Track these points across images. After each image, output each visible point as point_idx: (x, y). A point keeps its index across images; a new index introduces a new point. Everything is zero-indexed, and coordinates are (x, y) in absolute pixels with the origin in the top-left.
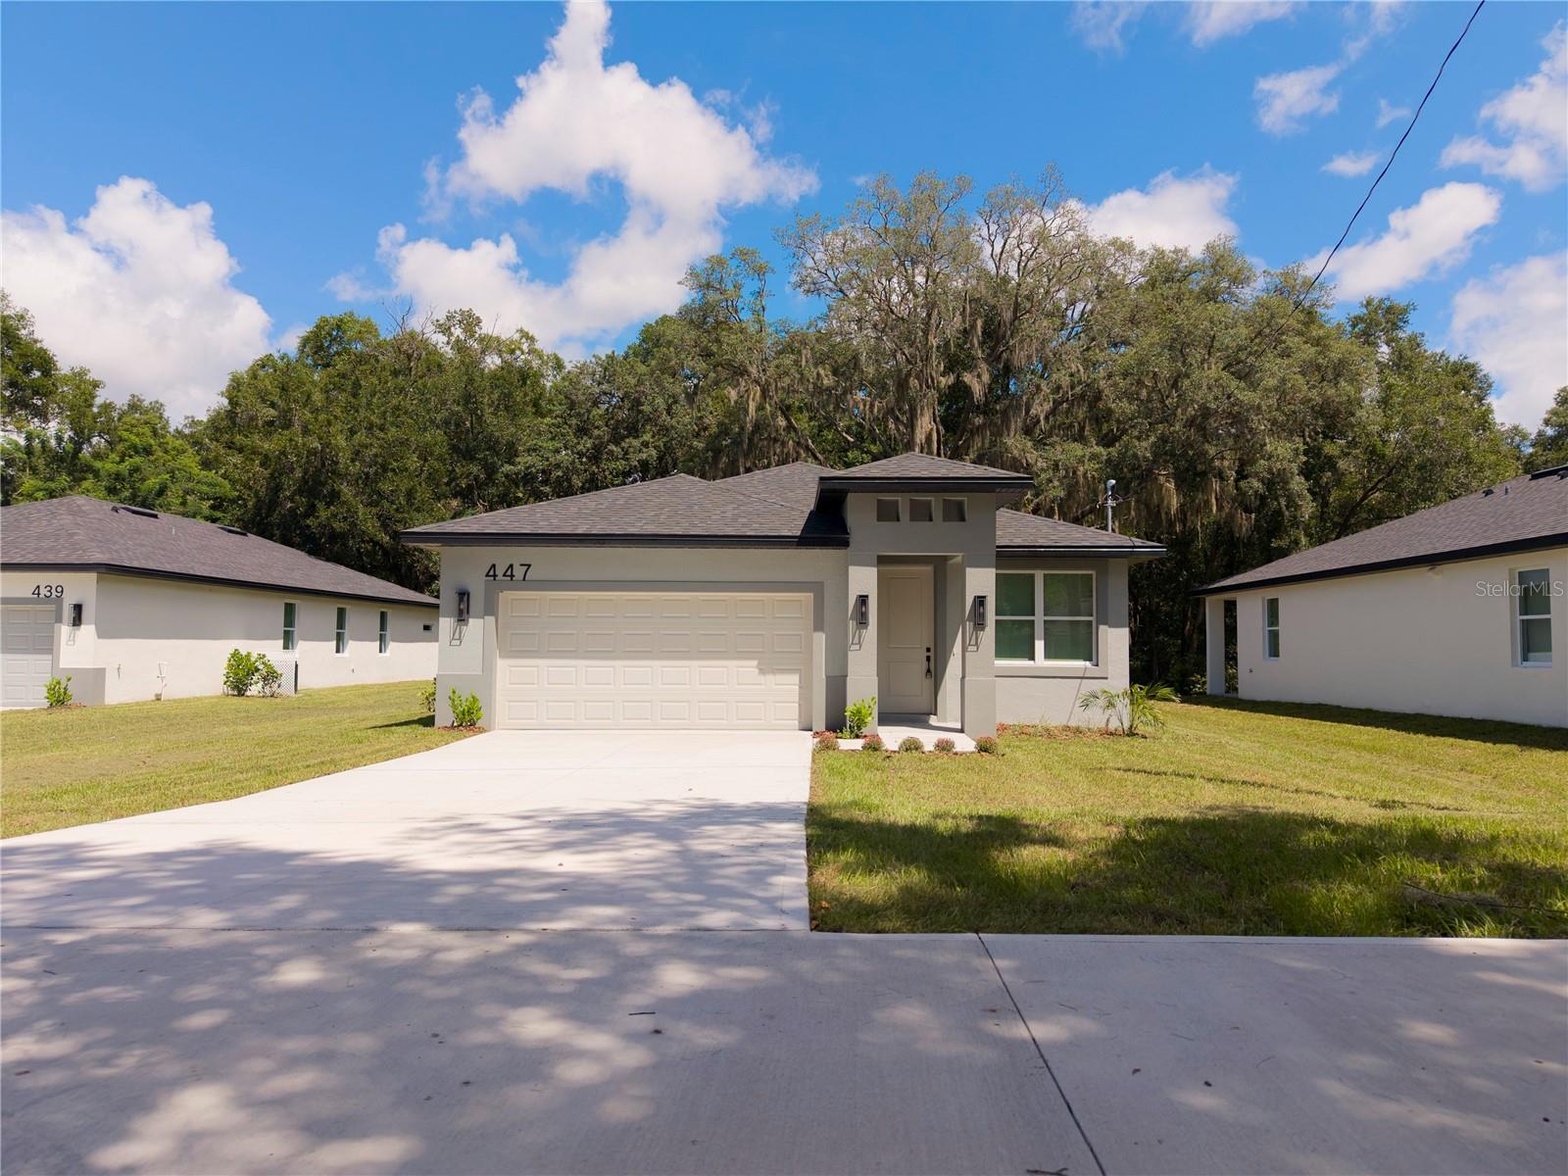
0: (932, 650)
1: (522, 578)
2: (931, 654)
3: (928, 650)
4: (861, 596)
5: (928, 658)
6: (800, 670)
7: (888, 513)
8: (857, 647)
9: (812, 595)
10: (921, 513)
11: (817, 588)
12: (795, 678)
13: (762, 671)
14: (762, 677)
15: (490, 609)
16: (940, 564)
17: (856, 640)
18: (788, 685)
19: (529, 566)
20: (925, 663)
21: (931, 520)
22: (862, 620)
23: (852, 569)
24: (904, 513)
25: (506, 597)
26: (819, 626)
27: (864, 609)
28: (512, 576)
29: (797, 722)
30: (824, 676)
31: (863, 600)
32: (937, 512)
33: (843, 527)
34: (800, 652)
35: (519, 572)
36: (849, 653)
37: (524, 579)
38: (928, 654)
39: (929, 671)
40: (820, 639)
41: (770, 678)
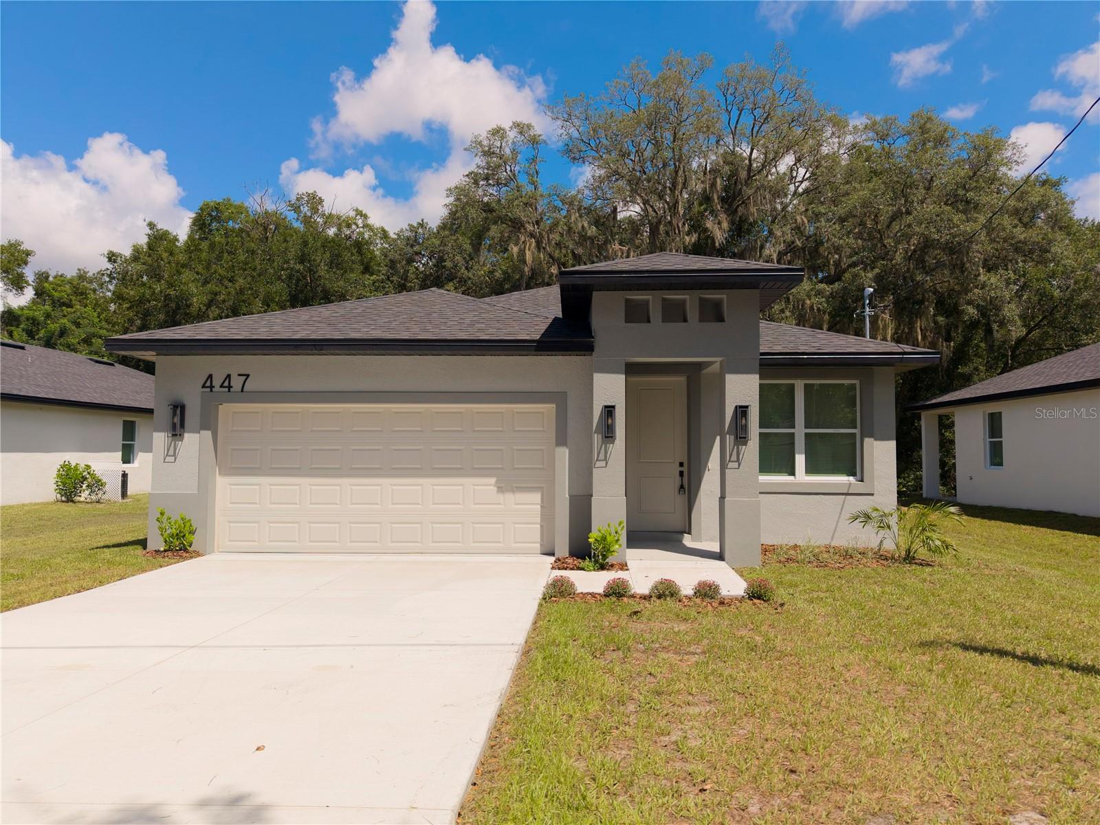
0: (686, 464)
1: (240, 390)
2: (685, 469)
3: (681, 464)
4: (606, 407)
5: (681, 474)
6: (542, 488)
7: (636, 314)
8: (603, 463)
9: (554, 406)
10: (675, 313)
11: (559, 398)
12: (536, 497)
13: (501, 490)
14: (501, 496)
15: (209, 422)
16: (693, 372)
17: (602, 456)
18: (529, 504)
19: (248, 376)
20: (678, 478)
21: (685, 320)
22: (608, 433)
23: (598, 377)
24: (656, 313)
25: (227, 410)
26: (561, 440)
27: (610, 421)
28: (230, 387)
29: (539, 545)
30: (567, 496)
31: (609, 411)
32: (692, 312)
33: (587, 331)
34: (543, 469)
35: (237, 383)
36: (594, 470)
37: (242, 391)
38: (681, 469)
39: (682, 487)
40: (563, 454)
41: (510, 497)
